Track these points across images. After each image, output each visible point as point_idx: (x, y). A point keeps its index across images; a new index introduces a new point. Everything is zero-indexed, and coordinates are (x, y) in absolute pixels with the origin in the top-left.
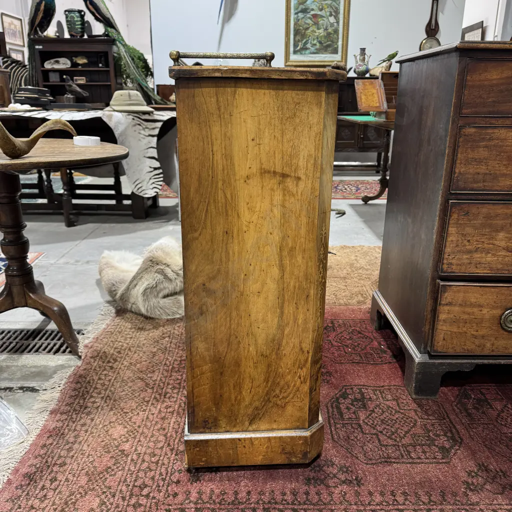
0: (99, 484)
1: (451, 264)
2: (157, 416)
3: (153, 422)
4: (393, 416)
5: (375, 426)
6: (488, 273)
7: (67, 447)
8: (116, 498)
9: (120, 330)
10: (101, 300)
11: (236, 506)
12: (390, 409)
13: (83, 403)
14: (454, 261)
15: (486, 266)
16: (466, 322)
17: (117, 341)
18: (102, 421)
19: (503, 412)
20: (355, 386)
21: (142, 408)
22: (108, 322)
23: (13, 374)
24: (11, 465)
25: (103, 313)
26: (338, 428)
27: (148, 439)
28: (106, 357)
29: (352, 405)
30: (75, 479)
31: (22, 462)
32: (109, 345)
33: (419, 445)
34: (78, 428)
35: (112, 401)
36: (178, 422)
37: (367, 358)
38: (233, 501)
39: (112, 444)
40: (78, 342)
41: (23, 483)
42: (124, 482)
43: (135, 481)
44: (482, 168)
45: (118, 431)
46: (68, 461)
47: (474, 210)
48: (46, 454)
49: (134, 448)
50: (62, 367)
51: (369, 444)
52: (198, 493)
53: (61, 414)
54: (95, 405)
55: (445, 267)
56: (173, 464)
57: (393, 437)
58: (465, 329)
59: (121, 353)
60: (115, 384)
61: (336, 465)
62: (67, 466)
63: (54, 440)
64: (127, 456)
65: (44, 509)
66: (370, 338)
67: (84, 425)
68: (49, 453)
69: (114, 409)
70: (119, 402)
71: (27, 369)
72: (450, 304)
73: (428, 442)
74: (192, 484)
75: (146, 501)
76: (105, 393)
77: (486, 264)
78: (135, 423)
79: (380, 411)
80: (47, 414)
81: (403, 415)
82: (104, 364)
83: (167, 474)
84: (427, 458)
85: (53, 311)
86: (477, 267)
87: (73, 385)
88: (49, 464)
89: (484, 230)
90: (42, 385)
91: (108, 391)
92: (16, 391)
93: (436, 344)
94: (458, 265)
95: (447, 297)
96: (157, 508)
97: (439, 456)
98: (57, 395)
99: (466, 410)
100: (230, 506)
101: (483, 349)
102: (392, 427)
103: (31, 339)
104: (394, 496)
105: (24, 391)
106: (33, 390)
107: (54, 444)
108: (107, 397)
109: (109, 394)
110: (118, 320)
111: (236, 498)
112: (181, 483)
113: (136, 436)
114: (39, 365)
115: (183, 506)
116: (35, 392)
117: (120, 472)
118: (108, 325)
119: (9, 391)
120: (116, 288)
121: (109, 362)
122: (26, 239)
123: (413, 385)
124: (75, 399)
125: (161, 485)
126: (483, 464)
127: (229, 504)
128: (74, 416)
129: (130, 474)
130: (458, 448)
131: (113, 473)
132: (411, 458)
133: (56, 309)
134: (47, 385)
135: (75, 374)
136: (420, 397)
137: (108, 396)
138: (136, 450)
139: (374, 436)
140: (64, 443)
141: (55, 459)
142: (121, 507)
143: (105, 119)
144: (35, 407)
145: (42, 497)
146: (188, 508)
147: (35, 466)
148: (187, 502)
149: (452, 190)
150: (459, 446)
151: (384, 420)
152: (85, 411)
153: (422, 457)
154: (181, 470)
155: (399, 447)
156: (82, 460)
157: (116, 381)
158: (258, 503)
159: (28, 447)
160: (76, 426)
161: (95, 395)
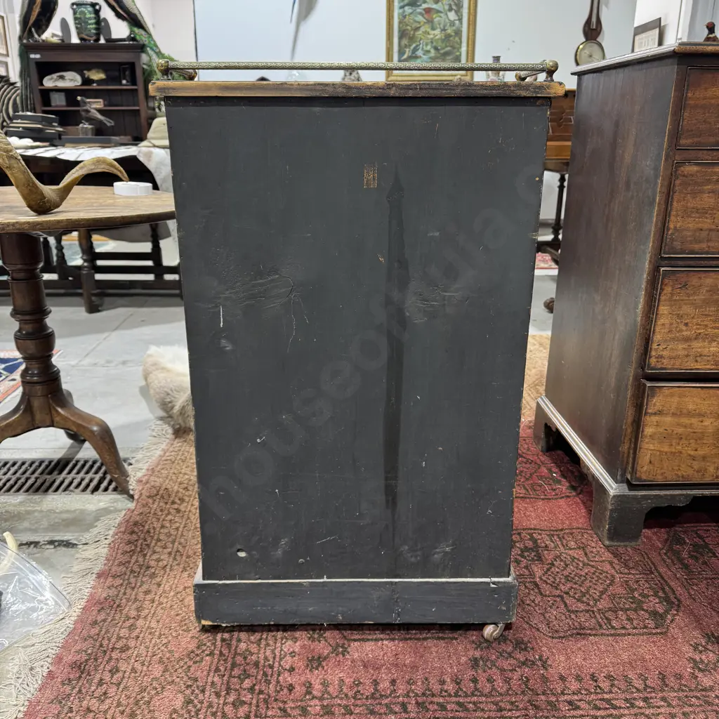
0: (181, 676)
1: (661, 357)
4: (581, 570)
5: (558, 585)
6: (711, 370)
7: (128, 624)
8: (207, 693)
9: (182, 458)
10: (151, 416)
11: (378, 701)
12: (576, 560)
13: (144, 561)
14: (665, 353)
15: (709, 358)
16: (681, 438)
17: (180, 473)
18: (174, 586)
20: (524, 530)
22: (164, 446)
23: (36, 523)
24: (50, 650)
25: (154, 434)
28: (169, 496)
29: (523, 556)
30: (145, 668)
31: (66, 646)
32: (172, 479)
33: (622, 610)
34: (141, 596)
35: (184, 558)
37: (535, 490)
38: (373, 694)
40: (128, 476)
41: (72, 676)
42: (215, 672)
43: (232, 669)
44: (706, 222)
46: (132, 643)
47: (694, 281)
48: (98, 634)
50: (106, 511)
51: (552, 611)
52: (321, 684)
53: (114, 577)
54: (161, 564)
55: (653, 361)
57: (585, 599)
58: (679, 448)
59: (188, 490)
60: (185, 533)
61: (510, 640)
62: (130, 651)
63: (108, 614)
65: (106, 712)
66: (536, 463)
67: (147, 592)
68: (103, 632)
69: (188, 568)
70: (194, 559)
71: (56, 515)
72: (660, 413)
73: (634, 606)
74: (311, 671)
75: (251, 696)
76: (173, 547)
77: (709, 356)
79: (562, 563)
80: (93, 578)
81: (594, 569)
82: (168, 506)
83: (274, 658)
84: (635, 628)
85: (92, 432)
86: (696, 361)
87: (127, 537)
88: (105, 649)
89: (708, 309)
90: (81, 538)
91: (176, 544)
92: (43, 547)
93: (639, 469)
94: (670, 358)
95: (656, 403)
96: (268, 707)
97: (651, 624)
98: (104, 551)
99: (681, 560)
100: (370, 701)
101: (704, 475)
102: (580, 586)
103: (56, 472)
104: (596, 681)
105: (55, 547)
106: (68, 544)
107: (109, 620)
108: (176, 552)
109: (178, 548)
110: (178, 443)
111: (376, 690)
112: (297, 671)
114: (73, 509)
115: (303, 704)
116: (71, 548)
117: (208, 658)
118: (165, 451)
119: (35, 547)
120: (173, 399)
121: (173, 503)
122: (50, 330)
123: (604, 527)
124: (131, 556)
125: (269, 674)
126: (713, 634)
127: (367, 698)
128: (133, 580)
130: (675, 612)
131: (198, 658)
132: (613, 627)
133: (95, 428)
134: (87, 537)
135: (127, 521)
136: (615, 544)
137: (178, 551)
139: (558, 599)
140: (122, 619)
141: (113, 640)
142: (216, 706)
143: (141, 159)
144: (75, 569)
145: (101, 695)
146: (311, 706)
147: (86, 651)
148: (307, 697)
149: (664, 253)
150: (677, 611)
151: (568, 576)
152: (147, 572)
153: (628, 627)
154: (294, 652)
155: (594, 613)
156: (151, 642)
157: (187, 530)
158: (408, 696)
159: (72, 626)
160: (136, 595)
161: (158, 549)
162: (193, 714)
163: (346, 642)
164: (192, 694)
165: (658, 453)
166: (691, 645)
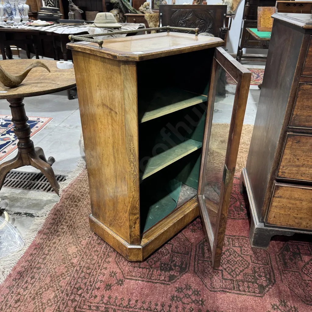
0: (56, 284)
1: (284, 172)
2: (96, 241)
3: (93, 246)
4: (236, 258)
5: (223, 264)
6: (309, 180)
7: (43, 257)
8: (64, 294)
9: (86, 179)
10: (80, 155)
11: (128, 309)
12: (235, 253)
13: (57, 228)
14: (286, 171)
15: (308, 175)
16: (290, 209)
17: (82, 187)
18: (65, 242)
19: (308, 264)
21: (88, 235)
22: (80, 172)
23: (23, 204)
24: (13, 264)
25: (79, 165)
26: (199, 263)
27: (88, 257)
28: (74, 198)
30: (44, 278)
31: (19, 263)
32: (77, 190)
33: (247, 281)
34: (52, 245)
35: (72, 229)
36: (106, 247)
38: (127, 305)
39: (68, 258)
40: (59, 188)
41: (17, 277)
42: (69, 284)
43: (76, 284)
45: (72, 250)
46: (42, 266)
47: (304, 140)
48: (31, 260)
49: (79, 262)
50: (50, 201)
51: (215, 277)
52: (108, 297)
53: (44, 234)
54: (63, 231)
55: (280, 174)
56: (99, 276)
57: (232, 273)
58: (289, 213)
59: (83, 196)
61: (192, 289)
62: (40, 270)
63: (37, 251)
64: (74, 267)
65: (25, 295)
66: (235, 199)
67: (54, 243)
68: (33, 259)
69: (73, 234)
70: (76, 230)
71: (31, 201)
72: (281, 197)
73: (253, 280)
74: (106, 291)
75: (79, 298)
76: (70, 223)
78: (82, 245)
79: (229, 254)
80: (37, 233)
81: (242, 259)
82: (72, 203)
83: (94, 282)
84: (249, 292)
86: (302, 176)
87: (53, 216)
88: (32, 267)
89: (310, 153)
90: (37, 213)
91: (72, 221)
92: (22, 215)
93: (269, 219)
94: (289, 173)
95: (280, 192)
96: (84, 304)
97: (257, 291)
98: (43, 221)
99: (284, 259)
100: (125, 309)
101: (300, 225)
102: (233, 266)
103: (36, 180)
105: (26, 216)
106: (31, 215)
107: (37, 254)
109: (72, 223)
110: (86, 171)
111: (129, 304)
112: (100, 289)
113: (81, 254)
114: (37, 199)
115: (98, 305)
116: (33, 217)
117: (68, 278)
118: (80, 174)
119: (19, 215)
121: (75, 202)
124: (53, 225)
125: (89, 289)
126: (284, 301)
127: (124, 307)
128: (50, 237)
129: (74, 279)
131: (65, 277)
132: (240, 290)
133: (46, 169)
134: (40, 213)
135: (55, 209)
136: (256, 247)
137: (71, 225)
138: (80, 264)
139: (220, 272)
140: (42, 254)
141: (36, 263)
142: (65, 300)
143: (90, 33)
144: (31, 228)
145: (25, 288)
146: (101, 307)
147: (25, 267)
148: (101, 302)
149: (290, 126)
150: (272, 286)
151: (229, 260)
152: (57, 234)
153: (247, 291)
154: (102, 280)
155: (234, 281)
156: (49, 266)
157: (78, 215)
158: (141, 309)
159: (23, 254)
160: (50, 244)
161: (64, 223)
162: (56, 302)
163: (124, 279)
164: (58, 293)
165: (279, 214)
166: (272, 305)
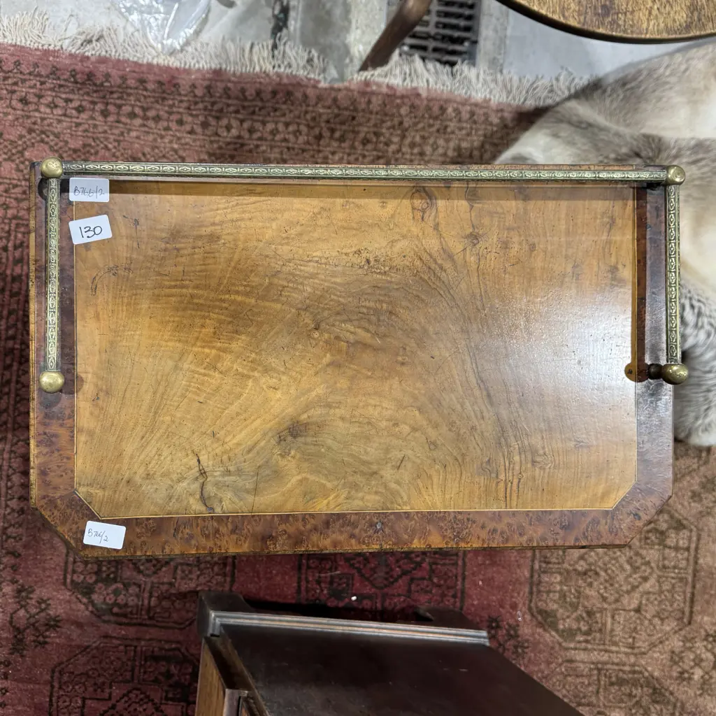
7: (137, 110)
13: (228, 112)
17: (405, 130)
18: (186, 147)
24: (114, 51)
28: (343, 123)
32: (383, 122)
46: (111, 118)
48: (127, 87)
53: (209, 87)
54: (222, 130)
60: (277, 150)
63: (154, 91)
65: (37, 110)
66: (386, 586)
67: (180, 122)
73: (104, 575)
76: (252, 140)
80: (214, 67)
82: (323, 124)
87: (269, 88)
88: (107, 97)
90: (287, 38)
92: (277, 4)
97: (78, 579)
106: (279, 27)
107: (145, 93)
116: (272, 33)
121: (332, 130)
124: (237, 98)
128: (201, 106)
140: (145, 105)
141: (118, 102)
145: (55, 104)
147: (107, 81)
152: (211, 119)
159: (145, 61)
160: (178, 112)
161: (246, 125)
